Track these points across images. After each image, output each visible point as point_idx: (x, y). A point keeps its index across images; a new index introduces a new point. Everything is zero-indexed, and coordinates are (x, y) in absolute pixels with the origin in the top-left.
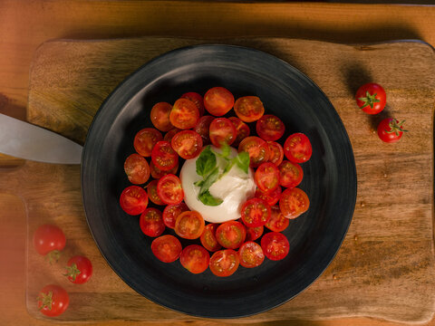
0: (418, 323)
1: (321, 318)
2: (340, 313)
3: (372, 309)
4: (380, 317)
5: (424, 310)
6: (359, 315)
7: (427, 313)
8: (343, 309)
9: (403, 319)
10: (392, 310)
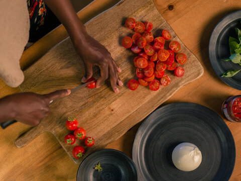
0: (201, 76)
1: (170, 97)
2: (175, 91)
3: (183, 82)
4: (188, 83)
5: (199, 71)
6: (181, 87)
7: (201, 71)
8: (174, 89)
9: (195, 78)
10: (189, 78)
